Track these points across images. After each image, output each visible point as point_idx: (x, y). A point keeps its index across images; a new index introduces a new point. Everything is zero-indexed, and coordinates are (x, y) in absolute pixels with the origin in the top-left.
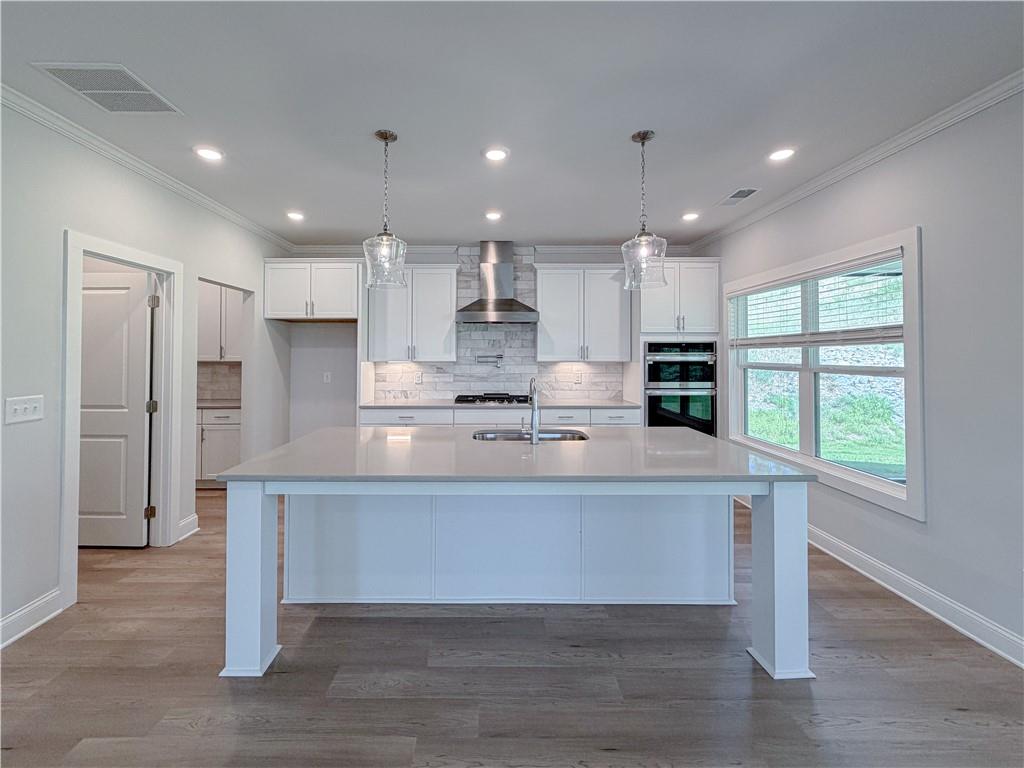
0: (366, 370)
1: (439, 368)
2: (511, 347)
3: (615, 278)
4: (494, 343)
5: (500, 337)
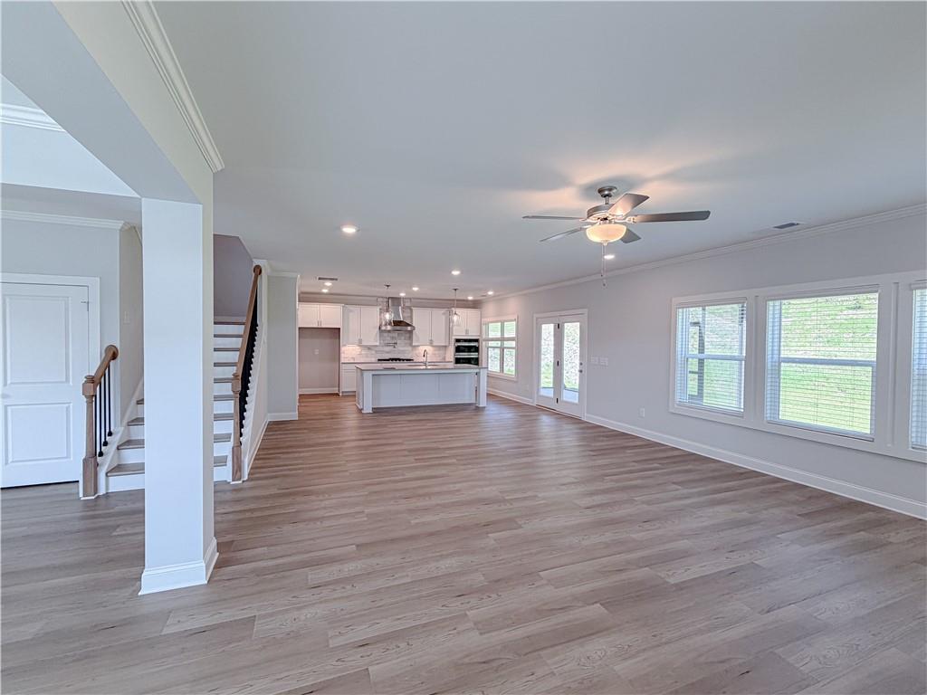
1: (369, 348)
2: (400, 340)
3: (444, 314)
4: (393, 338)
5: (395, 335)
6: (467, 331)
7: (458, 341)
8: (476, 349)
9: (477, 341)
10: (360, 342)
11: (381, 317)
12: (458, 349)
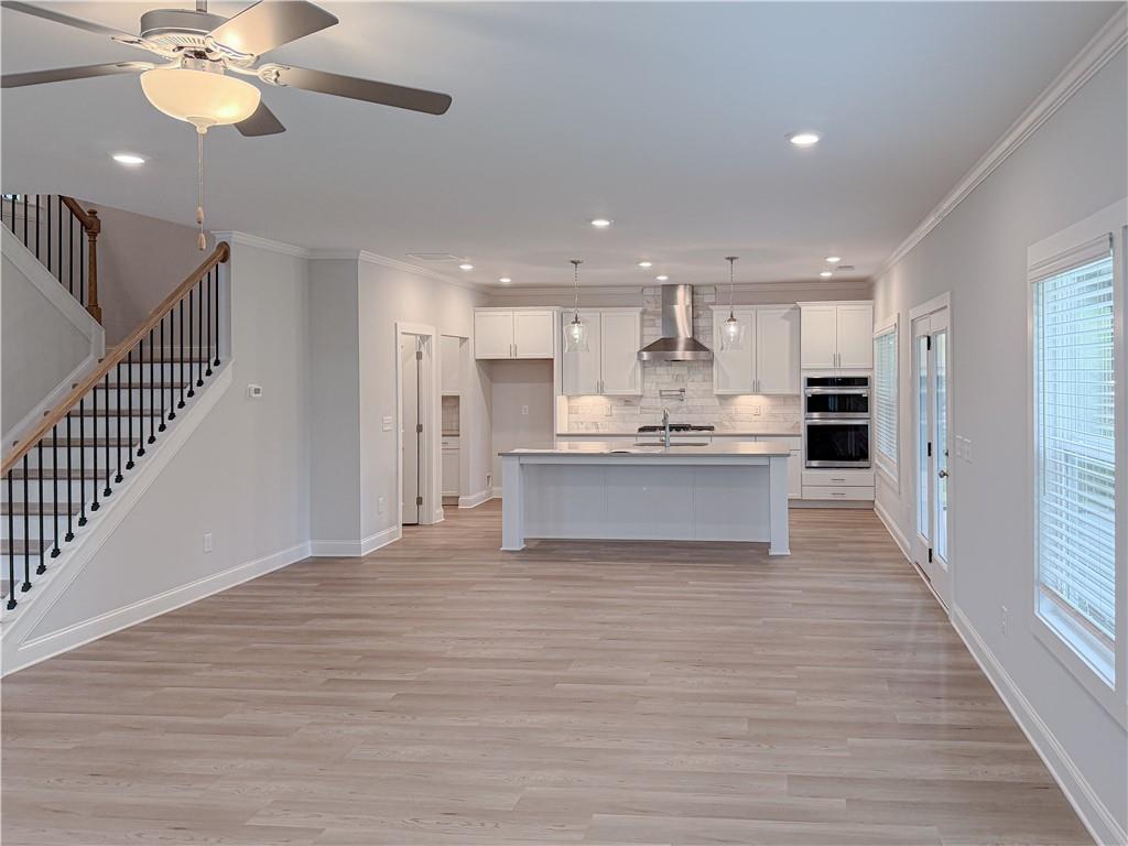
0: (561, 402)
1: (628, 401)
2: (693, 381)
3: (785, 317)
4: (677, 378)
5: (683, 371)
6: (837, 359)
7: (812, 382)
8: (861, 404)
9: (863, 382)
10: (600, 390)
11: (647, 331)
12: (815, 404)
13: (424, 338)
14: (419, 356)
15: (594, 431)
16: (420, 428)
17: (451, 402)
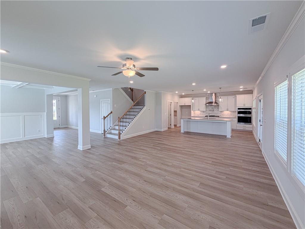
0: (192, 112)
1: (203, 112)
2: (215, 109)
3: (234, 98)
4: (212, 108)
5: (213, 107)
6: (244, 105)
7: (239, 109)
8: (250, 113)
10: (199, 110)
11: (207, 101)
12: (239, 113)
13: (171, 103)
14: (171, 105)
15: (198, 116)
16: (171, 115)
17: (175, 112)
